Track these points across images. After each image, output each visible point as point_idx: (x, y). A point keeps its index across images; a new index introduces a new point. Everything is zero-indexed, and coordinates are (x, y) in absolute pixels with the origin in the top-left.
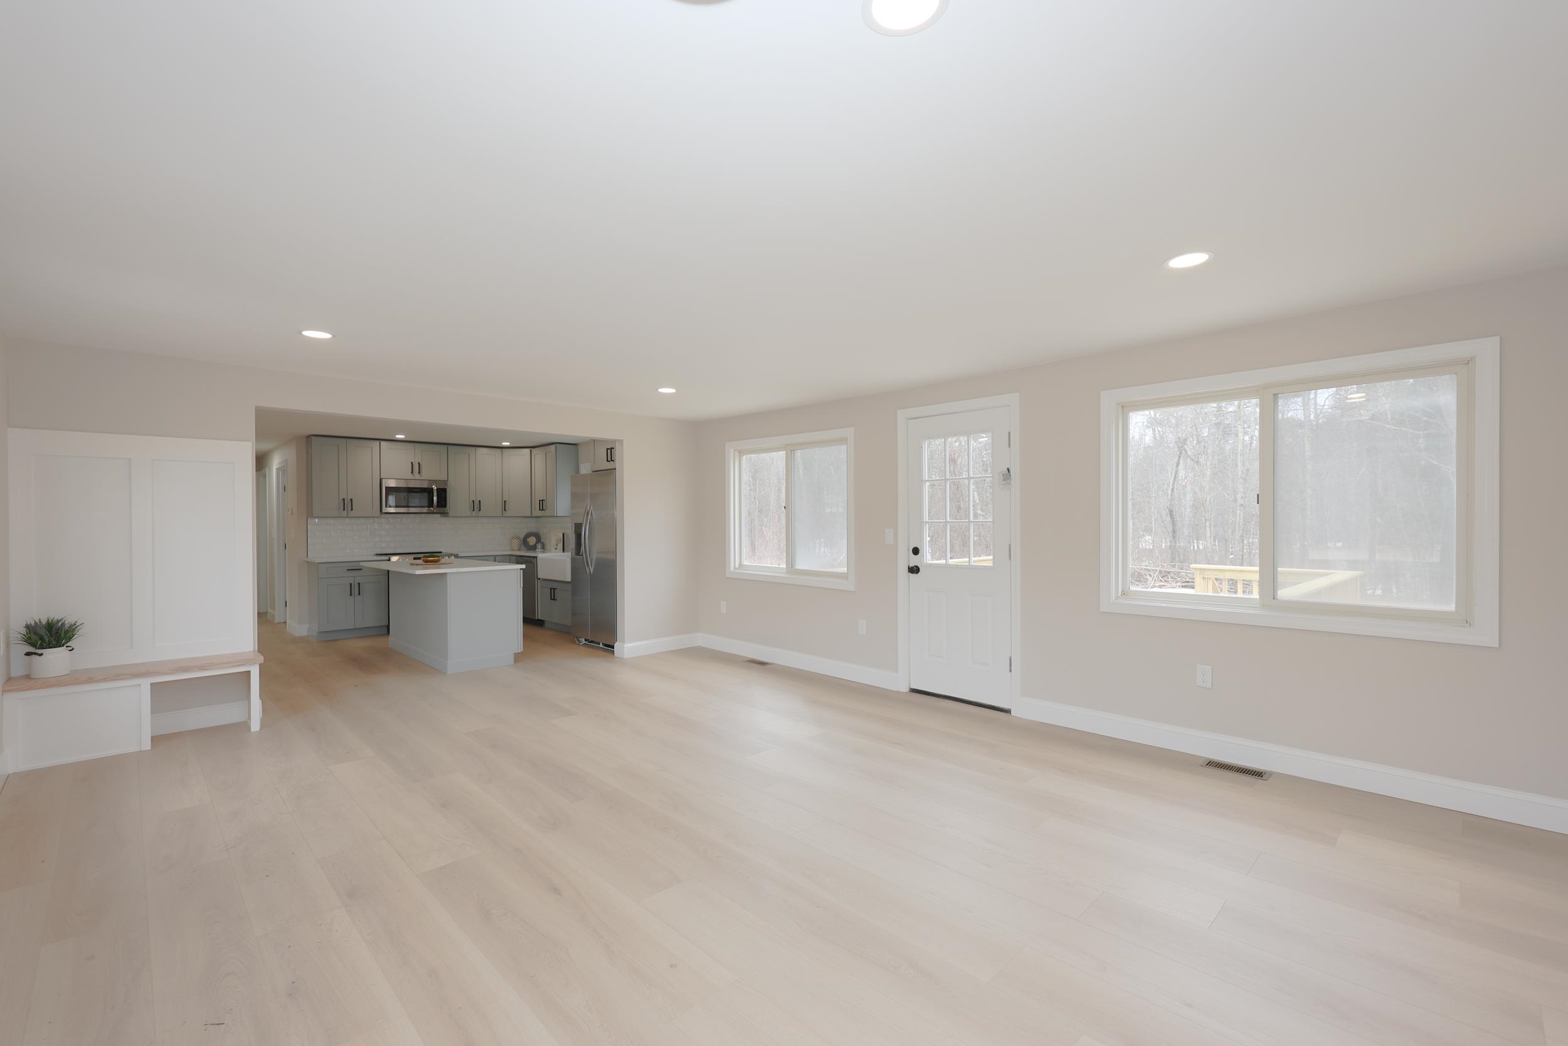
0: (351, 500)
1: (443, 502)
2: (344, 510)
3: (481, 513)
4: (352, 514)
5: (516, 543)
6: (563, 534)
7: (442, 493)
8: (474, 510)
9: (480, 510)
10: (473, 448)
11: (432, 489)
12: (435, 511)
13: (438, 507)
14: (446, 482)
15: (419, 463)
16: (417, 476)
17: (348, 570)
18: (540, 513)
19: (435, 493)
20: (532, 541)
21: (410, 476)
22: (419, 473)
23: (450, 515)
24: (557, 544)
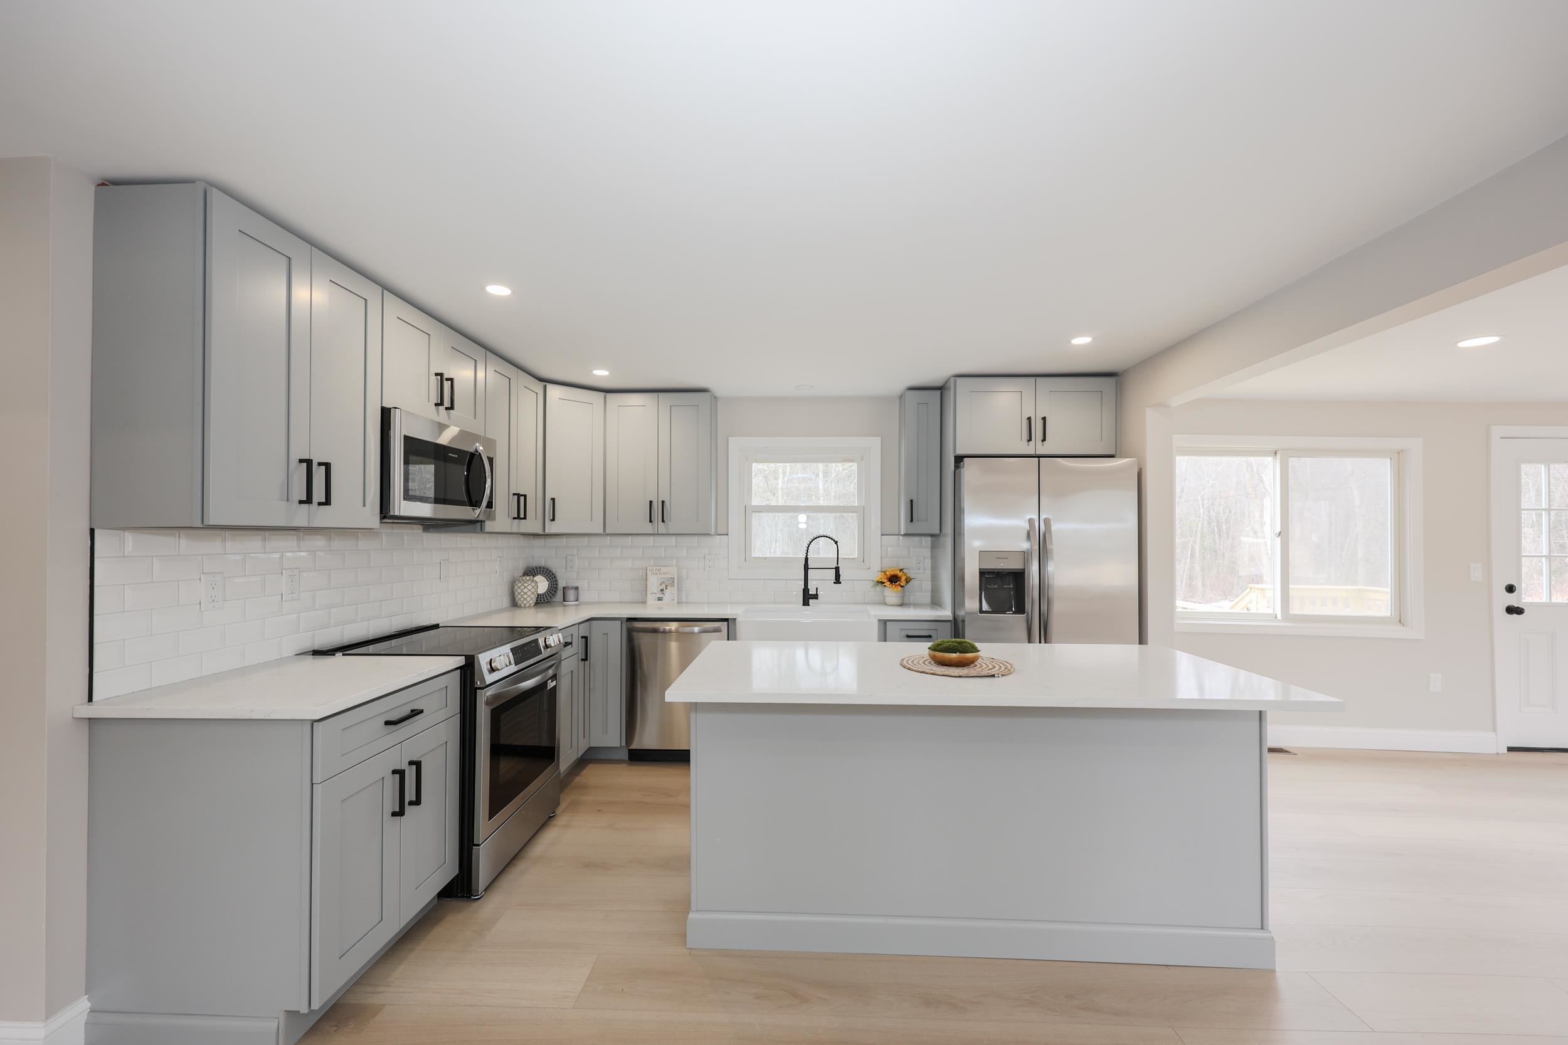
0: (325, 464)
3: (523, 526)
4: (320, 518)
7: (491, 466)
10: (515, 369)
12: (470, 517)
17: (389, 724)
18: (647, 528)
19: (488, 472)
21: (435, 414)
22: (451, 408)
23: (486, 528)
24: (662, 590)
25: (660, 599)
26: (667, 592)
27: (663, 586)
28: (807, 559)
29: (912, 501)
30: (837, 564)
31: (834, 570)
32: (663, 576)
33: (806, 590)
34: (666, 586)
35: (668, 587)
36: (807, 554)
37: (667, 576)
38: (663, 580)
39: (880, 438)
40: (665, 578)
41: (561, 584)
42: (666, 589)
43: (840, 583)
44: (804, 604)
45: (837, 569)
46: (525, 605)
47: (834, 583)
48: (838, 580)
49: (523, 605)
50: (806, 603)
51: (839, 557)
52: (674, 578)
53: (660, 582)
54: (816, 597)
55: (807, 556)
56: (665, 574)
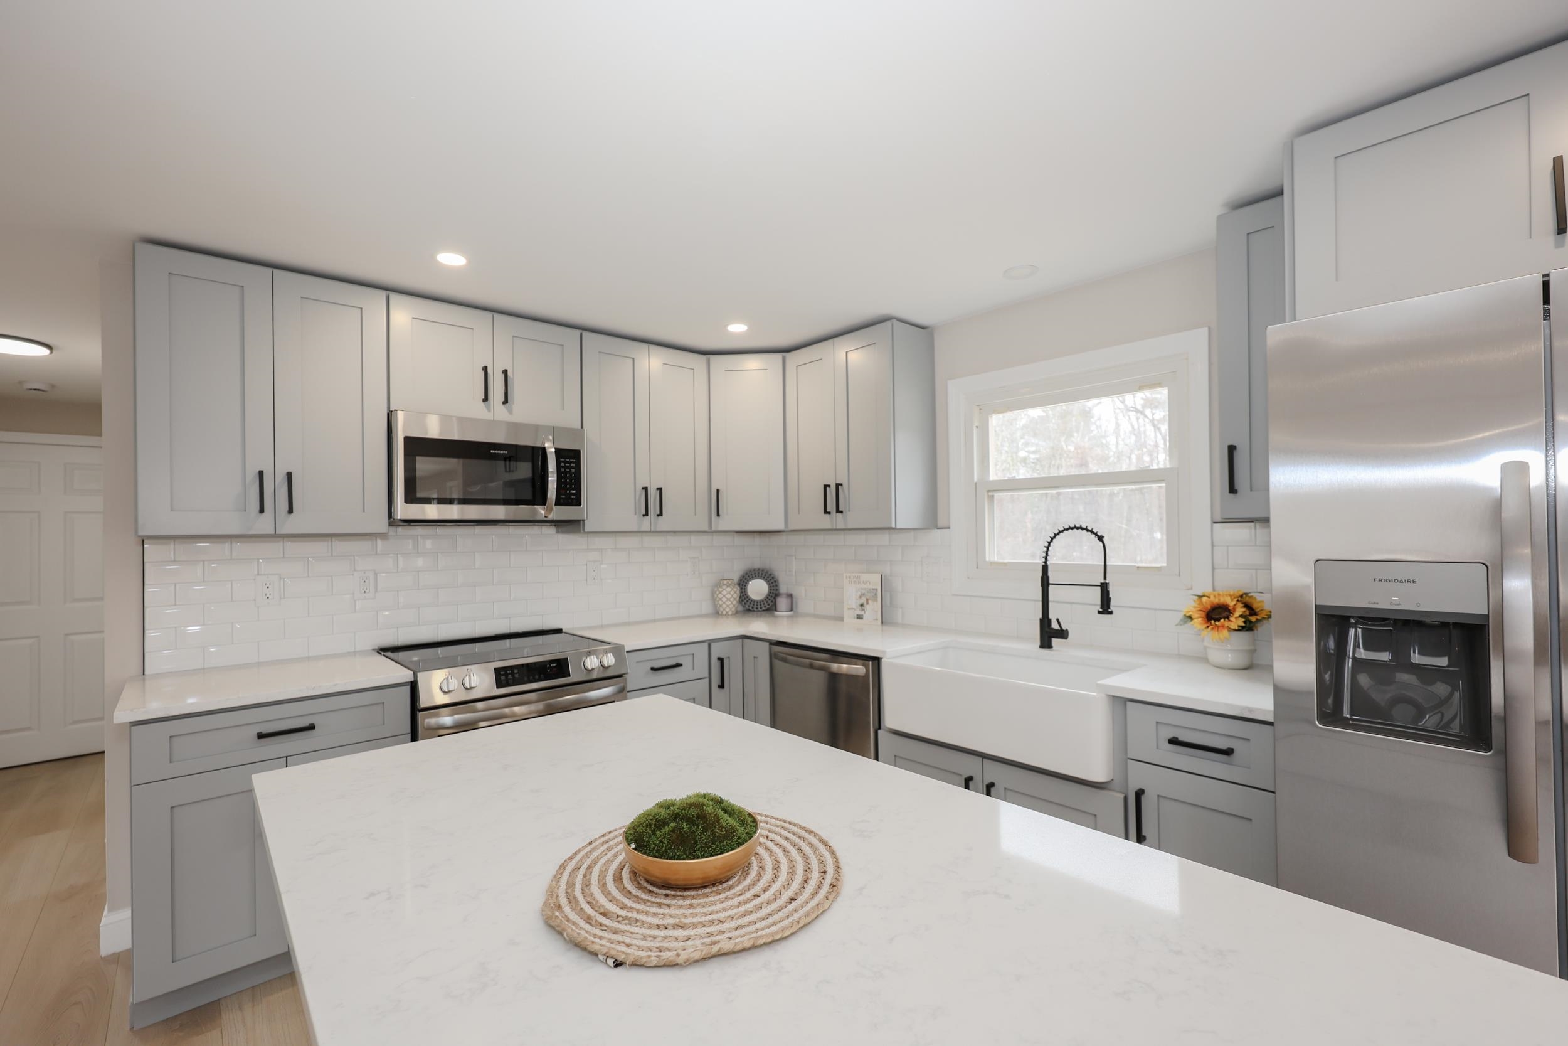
0: (289, 475)
1: (571, 493)
2: (262, 510)
3: (664, 523)
4: (290, 525)
5: (729, 596)
6: (882, 576)
7: (570, 459)
8: (646, 514)
9: (661, 514)
10: (646, 346)
11: (544, 449)
12: (551, 517)
13: (558, 503)
14: (579, 433)
15: (505, 372)
16: (500, 412)
17: (261, 736)
18: (825, 522)
19: (552, 466)
20: (758, 589)
21: (479, 411)
22: (506, 402)
23: (588, 528)
24: (862, 605)
25: (859, 617)
26: (866, 607)
27: (863, 600)
28: (1045, 568)
29: (1232, 449)
30: (1105, 578)
31: (1099, 588)
32: (863, 586)
33: (1045, 621)
34: (867, 600)
35: (870, 602)
36: (1046, 558)
37: (868, 586)
38: (863, 592)
39: (1206, 329)
40: (865, 589)
41: (783, 589)
42: (867, 603)
43: (1111, 613)
44: (1042, 646)
45: (1104, 587)
46: (727, 612)
47: (1099, 612)
48: (1105, 607)
49: (724, 613)
50: (1046, 644)
51: (1107, 564)
52: (876, 590)
53: (859, 593)
54: (1062, 634)
55: (1045, 562)
56: (865, 583)
